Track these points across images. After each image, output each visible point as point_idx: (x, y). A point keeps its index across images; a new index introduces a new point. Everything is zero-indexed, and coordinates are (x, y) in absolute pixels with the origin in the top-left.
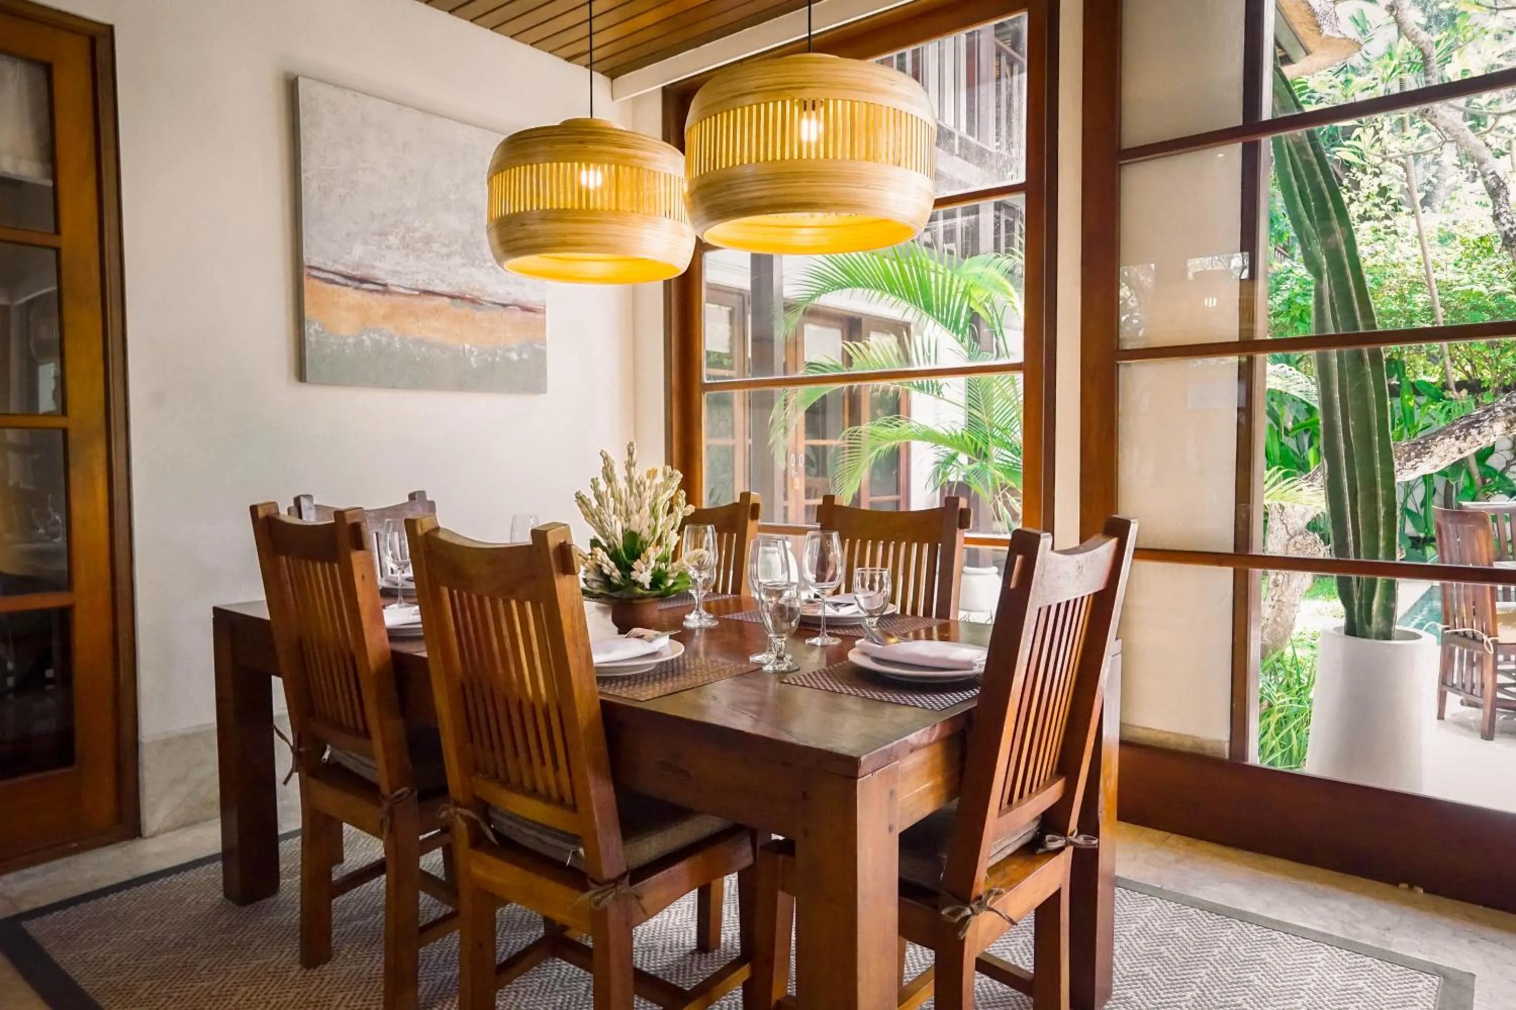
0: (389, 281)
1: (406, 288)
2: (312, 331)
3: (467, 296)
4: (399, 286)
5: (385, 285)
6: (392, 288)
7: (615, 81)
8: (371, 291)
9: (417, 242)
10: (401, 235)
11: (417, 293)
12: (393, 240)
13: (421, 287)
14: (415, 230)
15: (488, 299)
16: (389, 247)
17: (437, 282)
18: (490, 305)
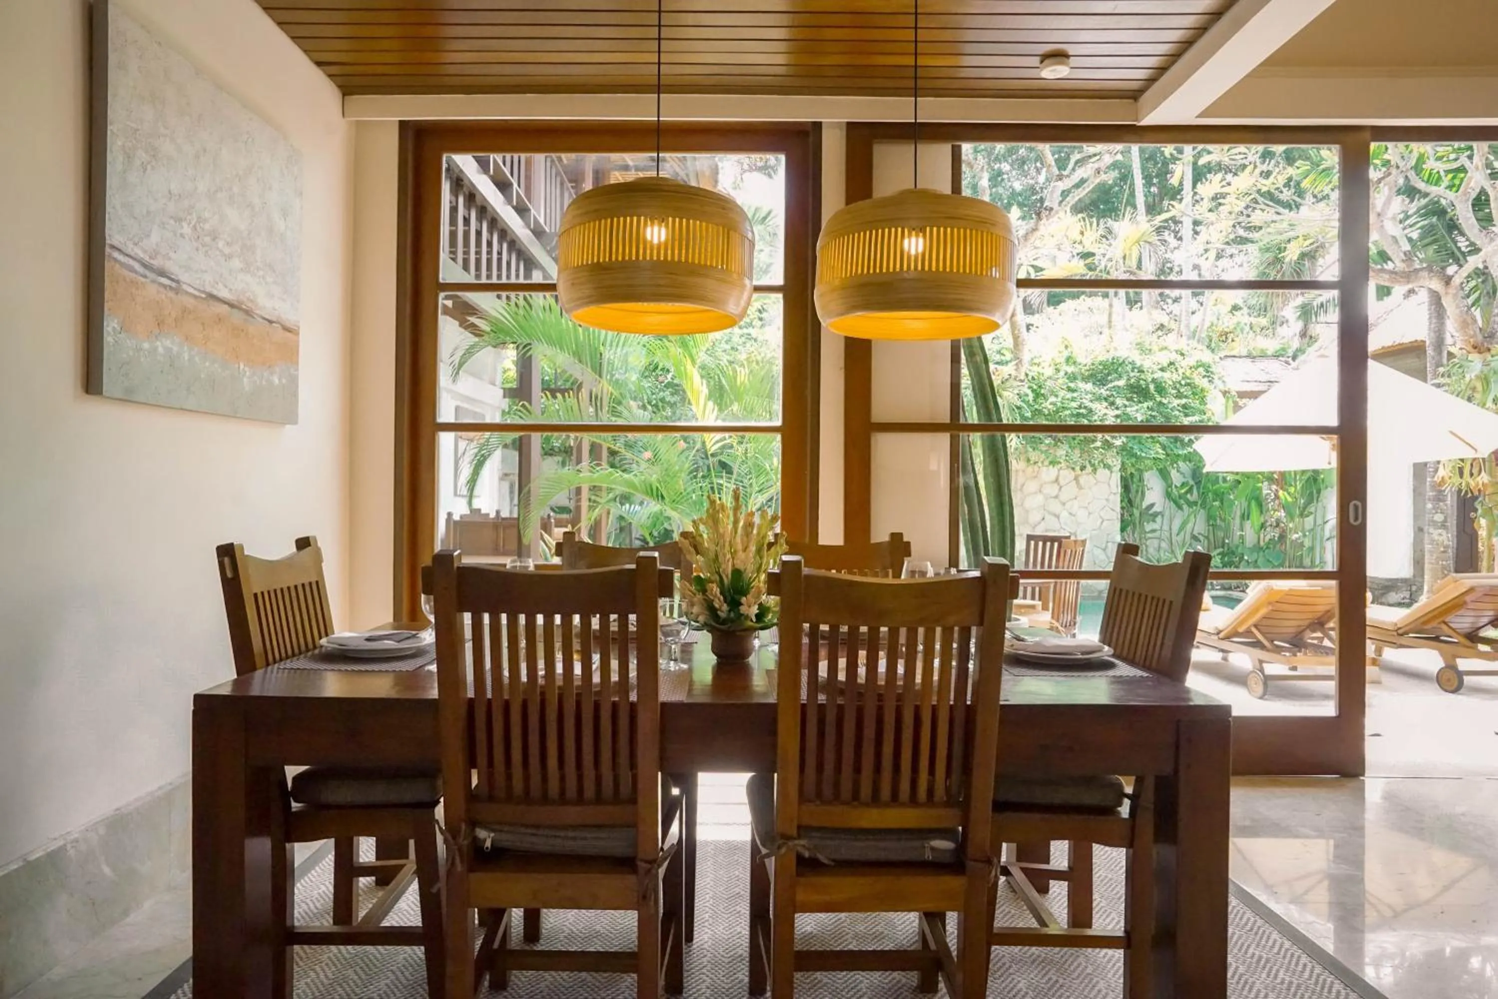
0: (184, 277)
1: (195, 289)
2: (110, 329)
3: (244, 307)
4: (190, 285)
5: (178, 282)
6: (185, 287)
7: (346, 97)
8: (165, 286)
9: (205, 236)
10: (193, 223)
11: (203, 296)
12: (186, 229)
13: (208, 289)
14: (206, 221)
15: (258, 312)
16: (182, 235)
17: (220, 286)
18: (261, 320)
